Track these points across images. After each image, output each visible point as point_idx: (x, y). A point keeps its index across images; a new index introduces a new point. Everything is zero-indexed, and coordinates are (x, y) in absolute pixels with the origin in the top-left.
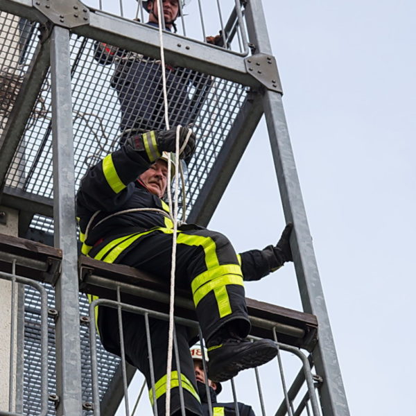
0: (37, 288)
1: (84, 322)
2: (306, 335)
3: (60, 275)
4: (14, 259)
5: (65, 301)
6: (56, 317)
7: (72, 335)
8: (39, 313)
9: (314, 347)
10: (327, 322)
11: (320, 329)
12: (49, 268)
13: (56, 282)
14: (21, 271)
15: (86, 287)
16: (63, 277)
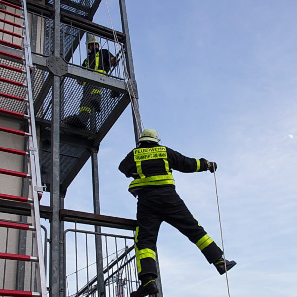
0: (49, 20)
1: (61, 31)
2: (123, 39)
3: (55, 17)
4: (42, 11)
5: (56, 24)
6: (53, 29)
7: (58, 34)
8: (49, 27)
9: (125, 42)
10: (129, 36)
11: (127, 37)
12: (52, 14)
13: (54, 19)
14: (44, 15)
15: (62, 21)
16: (56, 17)
